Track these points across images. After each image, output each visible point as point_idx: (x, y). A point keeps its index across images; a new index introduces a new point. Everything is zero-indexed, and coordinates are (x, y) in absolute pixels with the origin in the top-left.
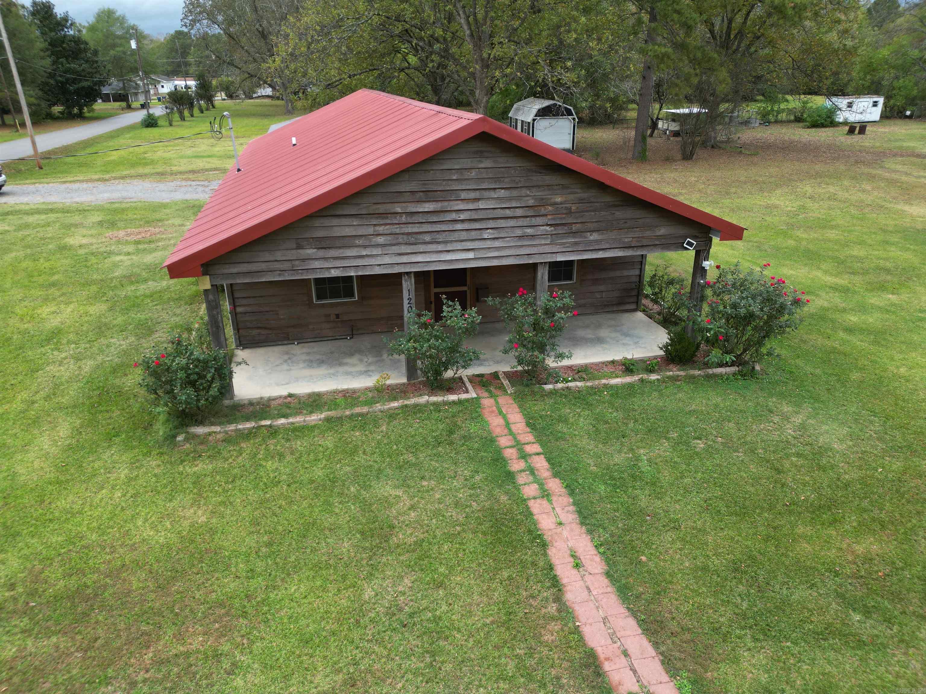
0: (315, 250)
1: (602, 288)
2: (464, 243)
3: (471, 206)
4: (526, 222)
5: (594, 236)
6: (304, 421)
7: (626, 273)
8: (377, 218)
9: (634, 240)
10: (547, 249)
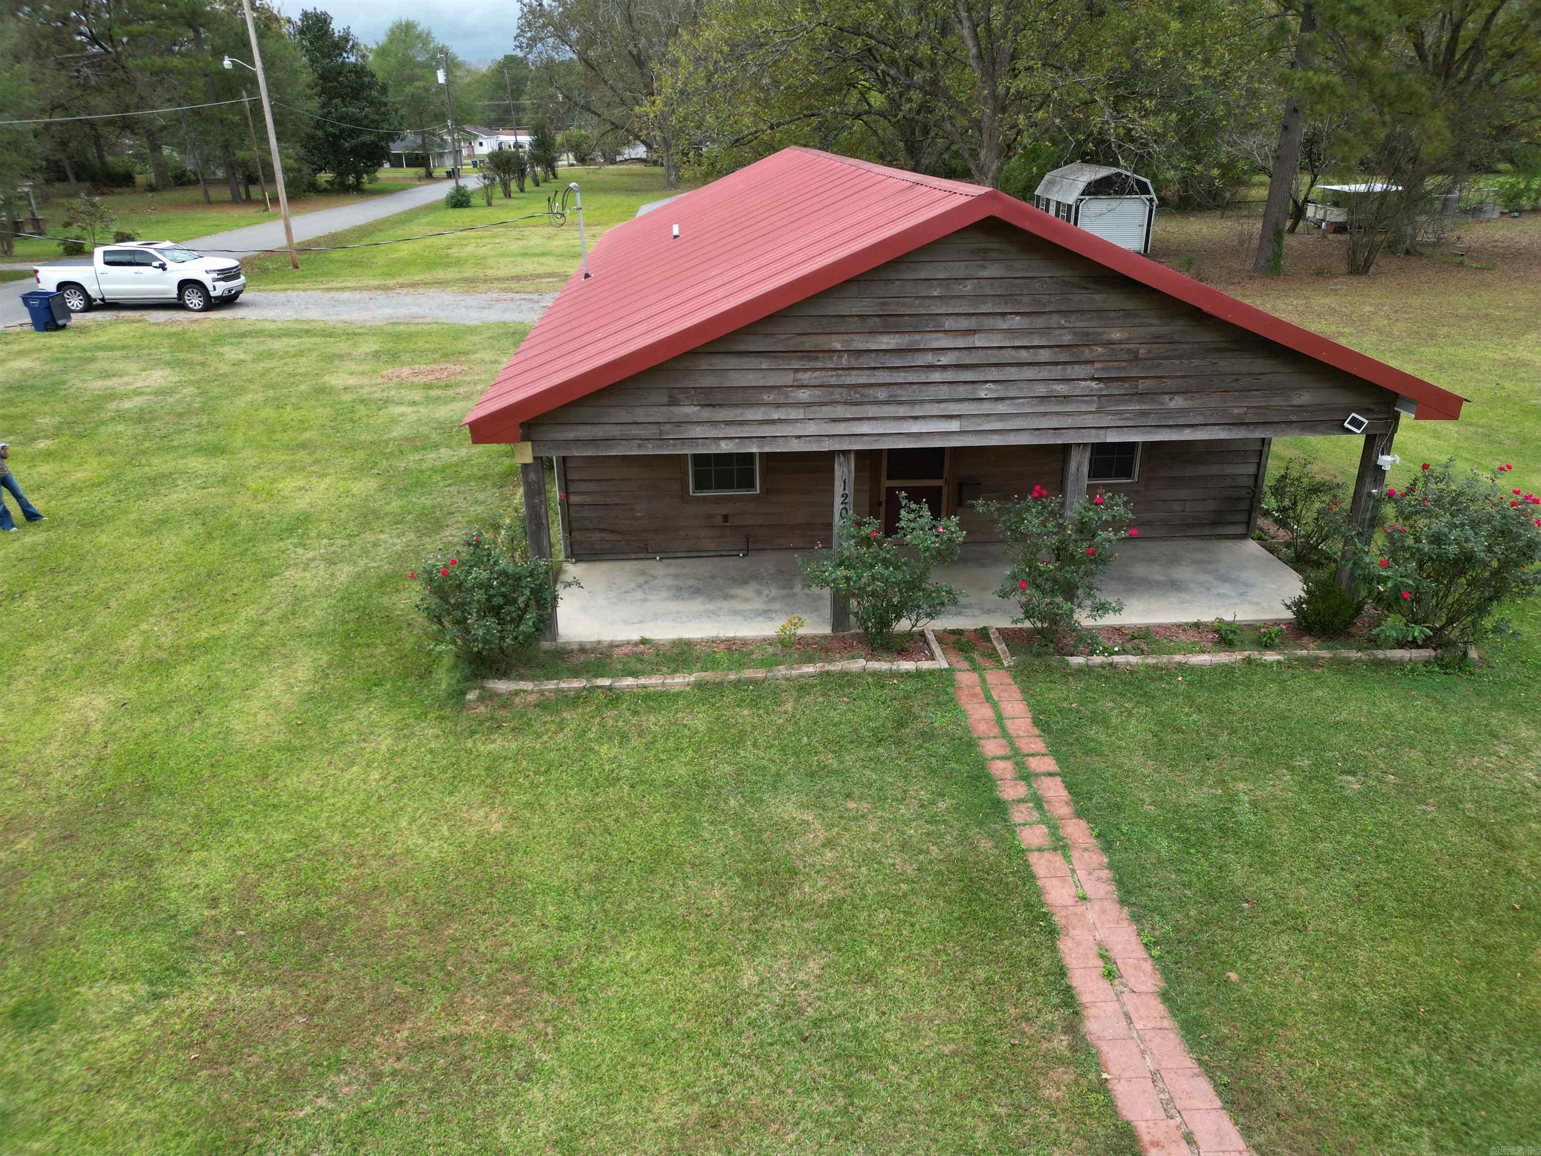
0: (698, 408)
1: (1184, 493)
2: (943, 405)
3: (960, 343)
4: (1056, 372)
5: (1178, 402)
6: (663, 683)
7: (1230, 470)
8: (801, 358)
9: (1251, 411)
10: (1089, 421)
